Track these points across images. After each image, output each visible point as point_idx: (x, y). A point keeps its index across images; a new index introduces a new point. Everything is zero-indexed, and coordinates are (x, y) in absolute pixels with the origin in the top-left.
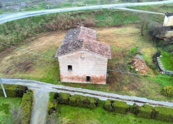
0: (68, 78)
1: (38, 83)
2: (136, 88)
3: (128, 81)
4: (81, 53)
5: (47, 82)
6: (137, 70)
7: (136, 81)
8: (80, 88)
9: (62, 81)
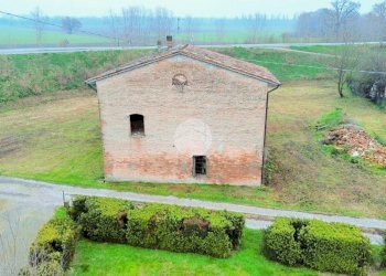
0: (130, 164)
1: (27, 185)
2: (367, 196)
3: (335, 180)
4: (175, 66)
5: (57, 183)
6: (355, 154)
7: (360, 179)
8: (170, 197)
9: (108, 177)
